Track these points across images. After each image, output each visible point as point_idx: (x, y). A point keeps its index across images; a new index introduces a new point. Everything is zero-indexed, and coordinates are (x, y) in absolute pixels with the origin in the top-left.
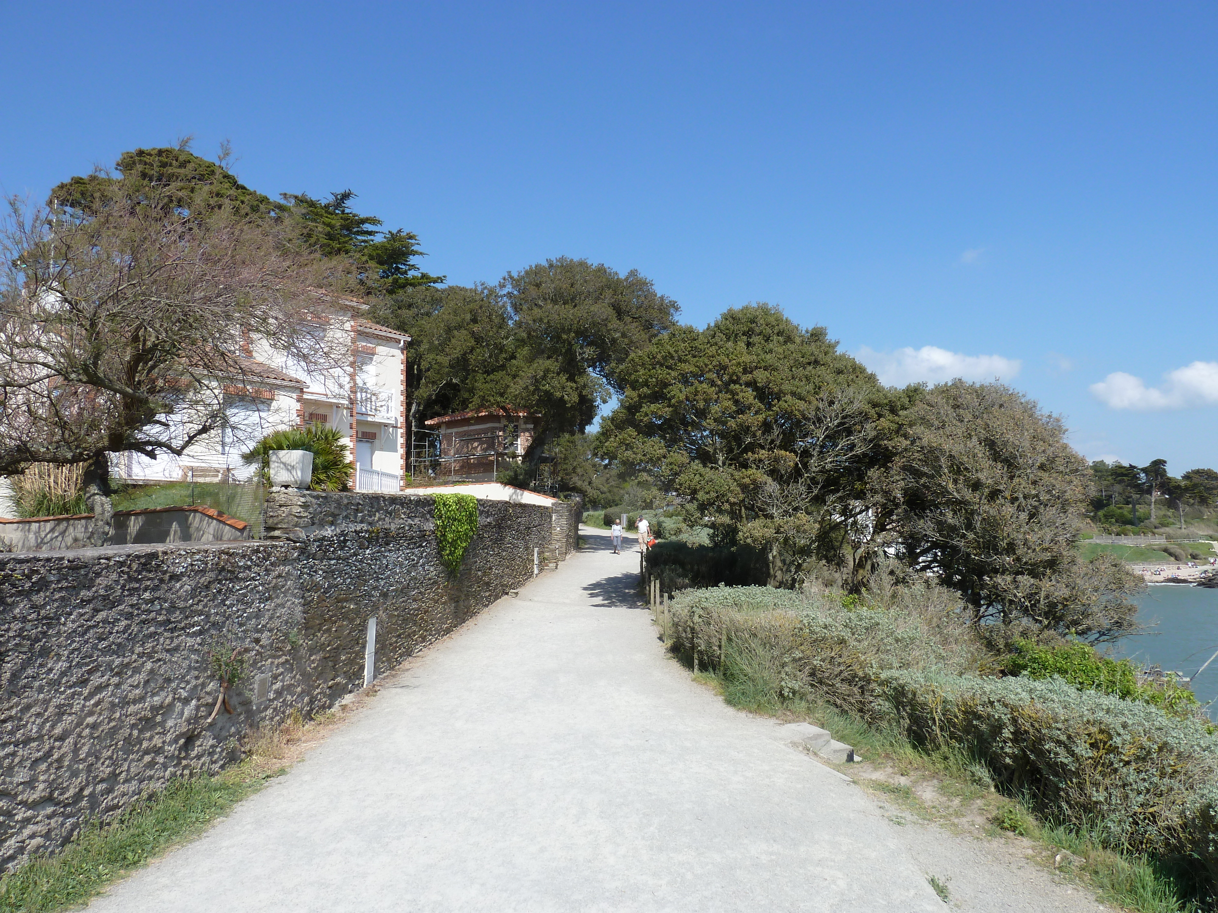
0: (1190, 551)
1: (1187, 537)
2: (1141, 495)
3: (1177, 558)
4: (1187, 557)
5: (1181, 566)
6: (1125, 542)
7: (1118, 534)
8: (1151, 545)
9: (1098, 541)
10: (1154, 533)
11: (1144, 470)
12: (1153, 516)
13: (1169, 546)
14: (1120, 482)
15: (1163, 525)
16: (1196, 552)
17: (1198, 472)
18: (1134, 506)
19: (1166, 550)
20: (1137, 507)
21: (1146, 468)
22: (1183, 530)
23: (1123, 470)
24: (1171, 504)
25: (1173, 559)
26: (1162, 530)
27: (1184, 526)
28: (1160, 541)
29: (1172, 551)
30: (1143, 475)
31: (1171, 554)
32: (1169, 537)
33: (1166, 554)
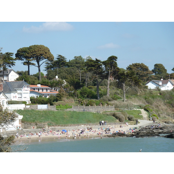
0: (128, 115)
1: (127, 106)
2: (102, 79)
3: (120, 120)
4: (126, 119)
5: (122, 125)
6: (91, 110)
7: (87, 105)
8: (106, 112)
9: (75, 110)
10: (108, 104)
11: (104, 63)
12: (109, 93)
13: (116, 112)
14: (90, 70)
15: (114, 99)
16: (131, 116)
17: (136, 65)
18: (98, 87)
19: (114, 115)
20: (100, 87)
21: (105, 62)
22: (125, 102)
23: (92, 63)
24: (119, 86)
25: (118, 120)
26: (113, 102)
27: (125, 100)
28: (111, 109)
29: (118, 115)
30: (103, 66)
31: (117, 118)
32: (116, 107)
33: (114, 118)
